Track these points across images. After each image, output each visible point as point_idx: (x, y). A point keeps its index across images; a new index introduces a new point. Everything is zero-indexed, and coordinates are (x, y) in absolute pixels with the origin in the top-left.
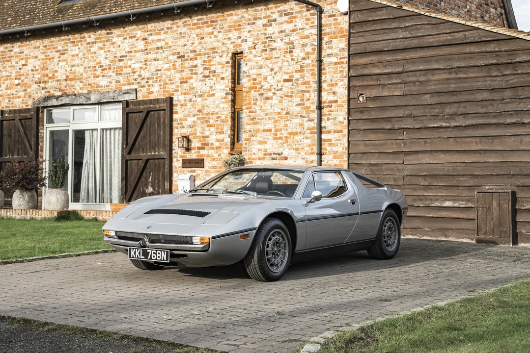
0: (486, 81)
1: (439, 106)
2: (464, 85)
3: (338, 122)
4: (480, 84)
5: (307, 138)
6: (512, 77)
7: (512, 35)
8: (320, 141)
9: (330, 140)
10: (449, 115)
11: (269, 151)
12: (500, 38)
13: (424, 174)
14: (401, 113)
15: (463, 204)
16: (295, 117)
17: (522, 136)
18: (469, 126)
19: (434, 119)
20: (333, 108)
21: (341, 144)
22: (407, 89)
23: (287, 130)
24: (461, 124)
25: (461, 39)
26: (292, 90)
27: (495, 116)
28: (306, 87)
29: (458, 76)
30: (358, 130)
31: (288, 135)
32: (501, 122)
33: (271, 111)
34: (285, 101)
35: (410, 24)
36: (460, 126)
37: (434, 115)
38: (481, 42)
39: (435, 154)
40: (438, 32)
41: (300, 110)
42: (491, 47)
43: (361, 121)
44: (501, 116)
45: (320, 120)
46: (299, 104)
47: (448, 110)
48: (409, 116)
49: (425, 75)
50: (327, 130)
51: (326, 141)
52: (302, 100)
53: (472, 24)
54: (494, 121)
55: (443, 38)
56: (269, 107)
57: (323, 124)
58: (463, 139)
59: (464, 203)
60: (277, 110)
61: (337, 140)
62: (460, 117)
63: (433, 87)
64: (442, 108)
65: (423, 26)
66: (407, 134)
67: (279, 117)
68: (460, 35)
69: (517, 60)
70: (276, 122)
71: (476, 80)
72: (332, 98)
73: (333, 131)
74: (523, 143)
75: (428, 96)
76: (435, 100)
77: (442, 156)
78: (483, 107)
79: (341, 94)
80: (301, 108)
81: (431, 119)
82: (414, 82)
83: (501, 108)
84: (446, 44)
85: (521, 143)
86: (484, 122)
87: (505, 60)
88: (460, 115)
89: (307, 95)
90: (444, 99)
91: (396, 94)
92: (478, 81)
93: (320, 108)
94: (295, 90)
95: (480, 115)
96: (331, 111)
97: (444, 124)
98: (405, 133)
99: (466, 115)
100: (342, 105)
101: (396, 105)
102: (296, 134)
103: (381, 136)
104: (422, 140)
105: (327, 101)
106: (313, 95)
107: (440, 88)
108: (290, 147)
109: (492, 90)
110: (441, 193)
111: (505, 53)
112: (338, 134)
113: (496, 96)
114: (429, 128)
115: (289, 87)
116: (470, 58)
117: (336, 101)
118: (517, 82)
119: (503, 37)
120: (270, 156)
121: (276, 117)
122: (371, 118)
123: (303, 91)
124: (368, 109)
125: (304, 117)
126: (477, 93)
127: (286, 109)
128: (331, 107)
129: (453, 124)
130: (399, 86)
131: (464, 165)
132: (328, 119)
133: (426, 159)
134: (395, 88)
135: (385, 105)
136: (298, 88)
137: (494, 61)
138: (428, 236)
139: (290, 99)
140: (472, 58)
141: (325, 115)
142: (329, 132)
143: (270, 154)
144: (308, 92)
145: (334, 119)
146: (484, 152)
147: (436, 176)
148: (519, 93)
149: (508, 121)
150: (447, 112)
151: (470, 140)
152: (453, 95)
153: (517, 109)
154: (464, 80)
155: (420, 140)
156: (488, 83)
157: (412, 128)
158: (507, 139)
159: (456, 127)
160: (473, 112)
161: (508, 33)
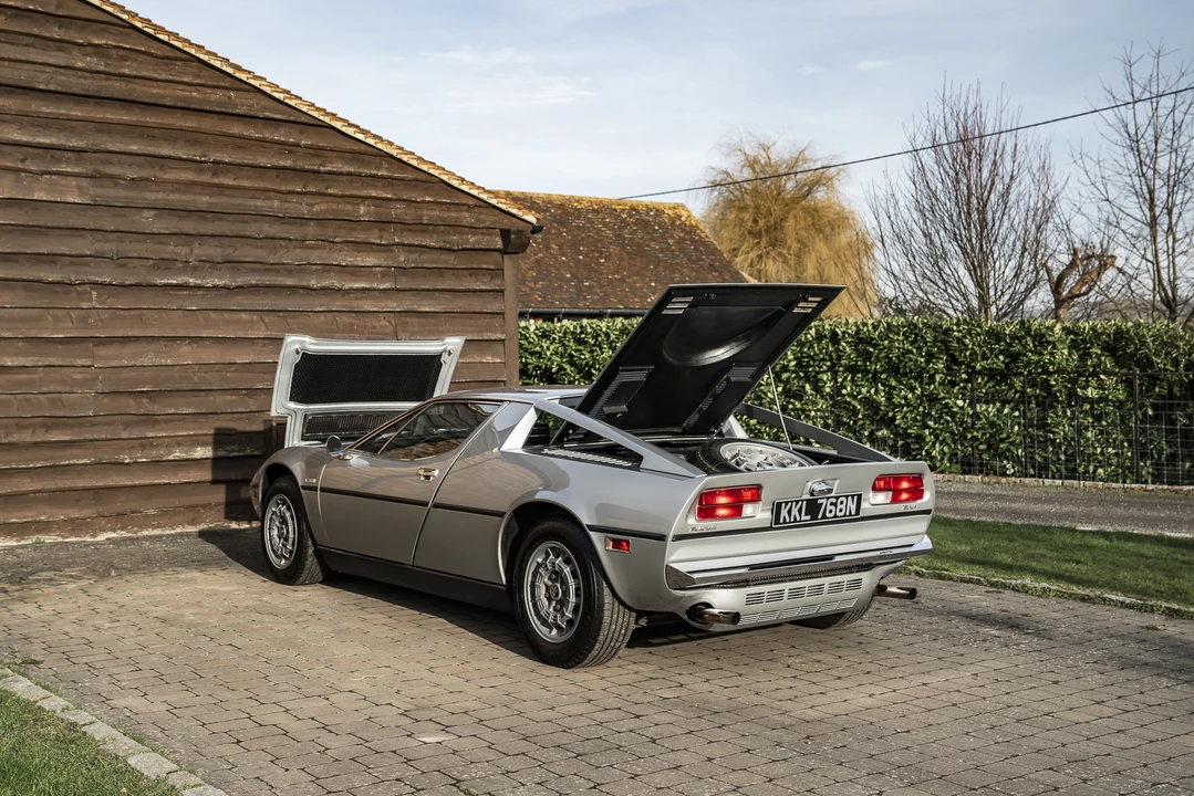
0: (271, 199)
1: (174, 240)
2: (224, 200)
4: (261, 204)
6: (318, 199)
7: (322, 118)
10: (200, 261)
12: (299, 120)
13: (145, 389)
14: (84, 246)
15: (234, 451)
17: (338, 314)
18: (243, 287)
19: (167, 268)
22: (95, 192)
24: (228, 283)
25: (220, 103)
27: (290, 272)
29: (216, 181)
32: (304, 283)
35: (103, 42)
36: (224, 288)
37: (167, 260)
38: (263, 119)
39: (170, 344)
40: (170, 77)
42: (278, 135)
44: (300, 272)
47: (199, 250)
48: (107, 256)
49: (141, 166)
54: (290, 282)
55: (180, 92)
58: (226, 315)
59: (236, 447)
62: (223, 268)
63: (161, 196)
64: (184, 245)
65: (134, 55)
66: (99, 295)
68: (218, 95)
69: (329, 168)
71: (249, 194)
74: (340, 327)
75: (149, 214)
76: (167, 225)
77: (185, 349)
78: (268, 252)
81: (159, 268)
82: (114, 178)
84: (192, 106)
86: (272, 283)
87: (307, 165)
88: (222, 263)
90: (188, 226)
91: (72, 200)
92: (255, 198)
95: (263, 267)
98: (94, 293)
101: (70, 225)
104: (140, 312)
107: (175, 198)
109: (282, 219)
110: (184, 429)
111: (306, 150)
113: (292, 231)
114: (157, 286)
116: (239, 147)
118: (327, 210)
119: (303, 119)
126: (255, 221)
129: (209, 282)
130: (77, 181)
131: (233, 368)
133: (149, 357)
134: (67, 187)
135: (41, 223)
137: (288, 163)
138: (154, 527)
140: (244, 148)
146: (270, 342)
147: (173, 394)
148: (329, 231)
149: (313, 283)
150: (197, 255)
151: (244, 316)
152: (206, 219)
153: (330, 262)
154: (227, 192)
155: (132, 312)
156: (276, 204)
157: (114, 285)
158: (313, 318)
159: (216, 287)
160: (251, 259)
161: (315, 114)
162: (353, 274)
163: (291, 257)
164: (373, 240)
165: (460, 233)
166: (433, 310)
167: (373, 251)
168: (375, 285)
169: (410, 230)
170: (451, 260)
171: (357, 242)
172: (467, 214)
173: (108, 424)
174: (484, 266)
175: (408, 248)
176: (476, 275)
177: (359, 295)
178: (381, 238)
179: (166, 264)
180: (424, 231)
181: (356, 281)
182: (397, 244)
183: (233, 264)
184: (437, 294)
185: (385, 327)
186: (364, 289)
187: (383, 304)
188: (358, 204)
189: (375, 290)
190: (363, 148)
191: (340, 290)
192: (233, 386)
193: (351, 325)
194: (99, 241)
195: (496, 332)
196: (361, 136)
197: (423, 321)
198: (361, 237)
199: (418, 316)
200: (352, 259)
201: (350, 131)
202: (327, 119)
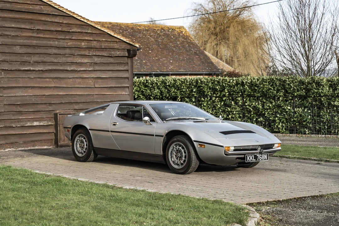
0: (54, 41)
1: (26, 55)
2: (41, 42)
4: (52, 43)
6: (69, 41)
7: (70, 14)
10: (34, 62)
12: (63, 15)
13: (19, 103)
15: (45, 123)
17: (76, 79)
18: (47, 70)
19: (24, 64)
22: (2, 40)
24: (43, 69)
25: (38, 10)
27: (61, 65)
29: (38, 36)
32: (66, 69)
36: (41, 71)
37: (24, 62)
38: (52, 15)
39: (25, 89)
40: (23, 2)
42: (57, 20)
44: (65, 65)
48: (6, 61)
49: (15, 31)
53: (47, 1)
54: (61, 68)
55: (27, 7)
58: (42, 79)
59: (46, 122)
62: (41, 64)
63: (21, 41)
64: (29, 57)
66: (4, 73)
68: (38, 7)
69: (73, 31)
74: (77, 83)
75: (18, 47)
76: (24, 50)
77: (30, 90)
78: (54, 59)
81: (22, 64)
82: (8, 36)
84: (30, 11)
87: (66, 30)
88: (41, 62)
90: (30, 50)
92: (50, 41)
95: (52, 63)
107: (26, 42)
109: (59, 48)
110: (30, 116)
111: (65, 25)
113: (61, 51)
114: (21, 70)
116: (45, 24)
118: (72, 45)
119: (64, 14)
126: (50, 49)
129: (37, 69)
131: (44, 97)
133: (20, 93)
137: (60, 29)
138: (22, 147)
140: (46, 24)
147: (27, 105)
148: (73, 51)
149: (69, 69)
150: (33, 60)
151: (47, 80)
152: (35, 48)
153: (73, 62)
154: (41, 39)
155: (14, 79)
156: (56, 43)
157: (9, 70)
158: (68, 80)
159: (39, 70)
160: (49, 61)
161: (68, 13)
162: (80, 65)
163: (62, 60)
164: (87, 54)
165: (114, 51)
166: (106, 77)
167: (87, 58)
168: (87, 69)
169: (98, 50)
170: (111, 60)
171: (82, 55)
172: (116, 45)
173: (8, 114)
174: (122, 62)
175: (98, 56)
176: (119, 65)
177: (82, 72)
178: (89, 53)
179: (24, 63)
180: (103, 51)
181: (81, 68)
182: (94, 55)
183: (44, 63)
184: (107, 72)
185: (91, 83)
186: (84, 70)
187: (90, 75)
188: (82, 42)
189: (88, 70)
190: (83, 23)
191: (77, 71)
192: (45, 102)
193: (80, 82)
194: (4, 56)
195: (126, 84)
196: (82, 20)
197: (103, 80)
198: (83, 53)
199: (101, 79)
200: (80, 61)
201: (79, 18)
202: (72, 14)
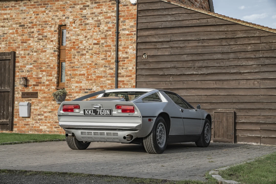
0: (219, 48)
1: (191, 62)
2: (206, 50)
3: (129, 70)
4: (216, 50)
5: (108, 80)
6: (234, 46)
7: (234, 22)
8: (117, 81)
9: (124, 81)
10: (198, 67)
11: (83, 88)
12: (227, 23)
14: (169, 65)
16: (101, 67)
17: (239, 80)
18: (209, 74)
19: (189, 70)
20: (125, 62)
21: (130, 84)
22: (173, 51)
23: (95, 74)
24: (205, 73)
25: (205, 23)
26: (99, 50)
27: (224, 69)
28: (108, 48)
29: (203, 45)
30: (142, 75)
31: (96, 78)
32: (228, 72)
33: (85, 62)
34: (94, 57)
35: (175, 13)
36: (204, 74)
37: (189, 67)
38: (217, 25)
39: (189, 90)
40: (192, 19)
41: (104, 62)
42: (222, 29)
43: (144, 70)
44: (228, 68)
45: (117, 69)
46: (104, 59)
47: (198, 64)
48: (174, 68)
49: (183, 43)
50: (121, 75)
51: (121, 81)
52: (106, 56)
53: (212, 14)
54: (224, 71)
55: (194, 22)
56: (83, 60)
57: (119, 71)
58: (206, 82)
60: (89, 62)
61: (128, 81)
62: (204, 69)
63: (188, 51)
64: (193, 63)
65: (183, 15)
66: (172, 78)
67: (90, 67)
68: (205, 21)
69: (237, 36)
70: (88, 69)
71: (213, 47)
72: (124, 55)
73: (125, 75)
74: (240, 84)
75: (185, 56)
76: (190, 58)
77: (193, 91)
78: (217, 63)
79: (131, 53)
80: (105, 61)
81: (187, 70)
82: (177, 47)
83: (228, 63)
85: (239, 84)
86: (218, 72)
87: (230, 36)
88: (204, 67)
89: (109, 53)
90: (195, 58)
91: (166, 54)
92: (214, 48)
93: (117, 61)
94: (101, 50)
95: (216, 68)
96: (124, 64)
97: (195, 73)
98: (171, 77)
99: (207, 67)
100: (132, 60)
101: (166, 61)
102: (101, 77)
103: (156, 79)
104: (182, 82)
105: (122, 57)
106: (113, 54)
107: (192, 51)
108: (97, 85)
109: (223, 53)
111: (230, 32)
112: (129, 77)
113: (225, 56)
114: (186, 75)
115: (97, 48)
116: (210, 34)
117: (128, 58)
118: (237, 49)
119: (229, 23)
120: (84, 91)
121: (88, 67)
122: (150, 68)
123: (106, 51)
124: (149, 63)
125: (107, 67)
126: (214, 55)
127: (95, 62)
128: (124, 61)
129: (200, 72)
130: (168, 49)
131: (206, 97)
132: (122, 69)
133: (184, 93)
134: (165, 51)
135: (159, 61)
136: (103, 49)
137: (224, 37)
139: (98, 56)
140: (212, 34)
141: (120, 66)
142: (123, 76)
143: (84, 90)
144: (110, 51)
145: (126, 69)
146: (218, 89)
148: (237, 55)
149: (232, 71)
151: (209, 82)
153: (237, 65)
154: (206, 47)
155: (180, 82)
157: (175, 75)
158: (231, 82)
159: (202, 74)
160: (212, 66)
161: (232, 21)
162: (245, 68)
164: (252, 57)
168: (252, 71)
169: (267, 52)
171: (247, 58)
175: (266, 58)
177: (247, 74)
178: (255, 56)
180: (273, 52)
181: (246, 70)
182: (261, 57)
186: (248, 72)
187: (255, 77)
188: (248, 46)
190: (250, 28)
191: (240, 73)
193: (244, 83)
196: (248, 25)
198: (248, 56)
199: (268, 80)
200: (244, 63)
201: (244, 24)
202: (236, 22)
